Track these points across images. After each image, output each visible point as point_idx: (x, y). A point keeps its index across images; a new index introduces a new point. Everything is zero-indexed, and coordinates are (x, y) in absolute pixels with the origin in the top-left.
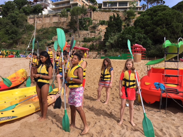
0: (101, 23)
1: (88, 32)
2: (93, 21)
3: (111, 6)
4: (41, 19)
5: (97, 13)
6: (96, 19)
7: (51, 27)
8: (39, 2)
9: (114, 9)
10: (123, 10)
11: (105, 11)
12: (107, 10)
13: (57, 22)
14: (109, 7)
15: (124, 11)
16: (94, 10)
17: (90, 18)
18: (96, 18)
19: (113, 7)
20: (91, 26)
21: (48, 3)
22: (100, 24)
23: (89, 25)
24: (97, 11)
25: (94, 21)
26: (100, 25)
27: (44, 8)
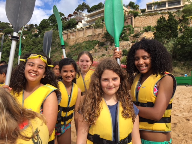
0: (146, 29)
1: (129, 42)
2: (134, 29)
3: (158, 7)
4: (74, 34)
5: (140, 19)
6: (139, 26)
7: (85, 41)
8: (73, 16)
9: (163, 11)
10: (175, 11)
11: (150, 14)
12: (153, 13)
13: (91, 35)
14: (155, 10)
15: (177, 11)
16: (136, 15)
17: (130, 25)
18: (138, 24)
19: (160, 9)
20: (132, 35)
21: (83, 16)
22: (144, 31)
23: (129, 34)
24: (140, 16)
25: (136, 29)
26: (145, 33)
27: (79, 22)
